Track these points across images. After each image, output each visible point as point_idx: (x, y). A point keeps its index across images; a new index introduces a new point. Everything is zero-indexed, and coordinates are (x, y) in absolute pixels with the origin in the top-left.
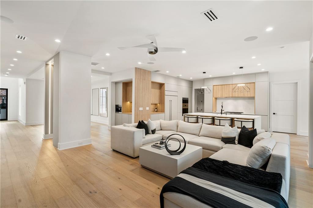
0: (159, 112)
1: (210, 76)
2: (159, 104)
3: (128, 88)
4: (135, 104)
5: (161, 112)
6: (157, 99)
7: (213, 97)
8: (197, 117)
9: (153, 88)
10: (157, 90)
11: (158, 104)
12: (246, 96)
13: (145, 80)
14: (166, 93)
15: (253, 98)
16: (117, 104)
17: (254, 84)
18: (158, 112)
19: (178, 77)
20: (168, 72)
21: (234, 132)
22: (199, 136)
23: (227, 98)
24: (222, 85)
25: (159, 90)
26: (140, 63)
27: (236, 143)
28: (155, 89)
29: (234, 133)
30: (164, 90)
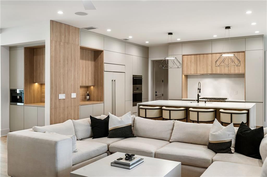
0: (94, 101)
1: (179, 40)
2: (94, 86)
3: (35, 57)
4: (51, 88)
5: (98, 101)
6: (90, 79)
7: (182, 74)
8: (161, 108)
9: (82, 58)
10: (90, 62)
11: (92, 87)
12: (232, 72)
13: (68, 43)
14: (106, 67)
15: (242, 76)
16: (13, 88)
17: (243, 53)
18: (91, 101)
19: (126, 40)
20: (109, 30)
21: (229, 133)
22: (171, 142)
23: (204, 76)
24: (197, 55)
25: (93, 63)
26: (60, 13)
27: (233, 151)
28: (86, 60)
29: (229, 135)
30: (102, 63)
